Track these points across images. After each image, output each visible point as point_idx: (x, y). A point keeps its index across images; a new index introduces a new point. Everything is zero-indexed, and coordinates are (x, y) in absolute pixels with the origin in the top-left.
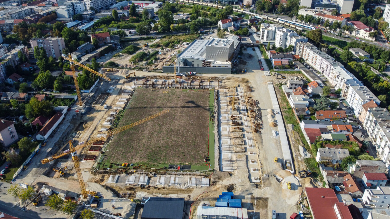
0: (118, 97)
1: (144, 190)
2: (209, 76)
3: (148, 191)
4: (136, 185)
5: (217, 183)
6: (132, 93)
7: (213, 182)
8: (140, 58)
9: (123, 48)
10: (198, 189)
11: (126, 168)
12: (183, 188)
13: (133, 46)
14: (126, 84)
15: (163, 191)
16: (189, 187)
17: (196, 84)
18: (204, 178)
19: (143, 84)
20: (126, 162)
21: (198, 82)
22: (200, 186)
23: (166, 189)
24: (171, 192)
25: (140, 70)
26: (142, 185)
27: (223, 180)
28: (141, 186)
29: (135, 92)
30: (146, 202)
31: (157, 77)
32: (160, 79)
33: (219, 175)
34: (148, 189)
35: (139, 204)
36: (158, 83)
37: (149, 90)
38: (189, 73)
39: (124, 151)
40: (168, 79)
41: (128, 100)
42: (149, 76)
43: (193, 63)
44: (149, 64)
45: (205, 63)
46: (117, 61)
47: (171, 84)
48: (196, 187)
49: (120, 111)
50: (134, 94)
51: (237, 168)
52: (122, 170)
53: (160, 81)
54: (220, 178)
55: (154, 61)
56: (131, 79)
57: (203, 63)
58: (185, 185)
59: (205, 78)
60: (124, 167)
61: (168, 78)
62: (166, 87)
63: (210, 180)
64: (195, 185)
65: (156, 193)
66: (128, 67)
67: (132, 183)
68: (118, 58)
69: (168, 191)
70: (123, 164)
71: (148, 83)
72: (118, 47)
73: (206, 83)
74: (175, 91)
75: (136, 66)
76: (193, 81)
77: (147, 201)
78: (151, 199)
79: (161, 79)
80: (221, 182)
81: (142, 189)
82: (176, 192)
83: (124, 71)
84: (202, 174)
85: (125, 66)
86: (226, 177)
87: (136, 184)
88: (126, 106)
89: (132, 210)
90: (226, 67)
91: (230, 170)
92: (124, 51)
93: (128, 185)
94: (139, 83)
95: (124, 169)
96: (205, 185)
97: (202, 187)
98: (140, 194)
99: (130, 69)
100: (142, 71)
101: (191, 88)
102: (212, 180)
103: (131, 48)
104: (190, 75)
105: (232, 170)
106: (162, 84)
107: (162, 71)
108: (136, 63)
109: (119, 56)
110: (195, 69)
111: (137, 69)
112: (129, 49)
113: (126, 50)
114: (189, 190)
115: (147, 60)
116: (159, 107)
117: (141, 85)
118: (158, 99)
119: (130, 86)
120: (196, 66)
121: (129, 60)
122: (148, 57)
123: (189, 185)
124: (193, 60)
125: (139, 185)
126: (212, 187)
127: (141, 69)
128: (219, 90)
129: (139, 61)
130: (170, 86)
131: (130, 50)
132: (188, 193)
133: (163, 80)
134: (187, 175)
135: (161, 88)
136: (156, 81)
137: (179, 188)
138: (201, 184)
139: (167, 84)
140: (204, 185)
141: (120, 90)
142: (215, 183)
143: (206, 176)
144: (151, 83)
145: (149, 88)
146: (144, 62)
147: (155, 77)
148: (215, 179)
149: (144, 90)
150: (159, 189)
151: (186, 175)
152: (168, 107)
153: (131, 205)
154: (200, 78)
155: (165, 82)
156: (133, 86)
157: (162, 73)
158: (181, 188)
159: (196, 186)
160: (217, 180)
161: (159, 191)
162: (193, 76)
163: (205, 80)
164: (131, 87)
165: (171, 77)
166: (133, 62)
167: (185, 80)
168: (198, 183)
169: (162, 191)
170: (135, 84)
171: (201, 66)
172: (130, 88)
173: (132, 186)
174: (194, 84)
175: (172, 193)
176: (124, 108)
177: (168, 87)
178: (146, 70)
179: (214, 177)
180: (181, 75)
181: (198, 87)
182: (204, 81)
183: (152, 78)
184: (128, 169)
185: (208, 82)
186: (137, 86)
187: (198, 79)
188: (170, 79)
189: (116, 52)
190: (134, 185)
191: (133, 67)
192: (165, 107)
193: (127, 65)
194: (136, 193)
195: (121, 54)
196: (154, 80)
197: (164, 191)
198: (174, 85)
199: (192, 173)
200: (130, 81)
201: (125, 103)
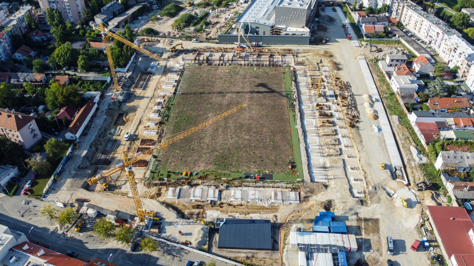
0: (164, 78)
1: (215, 208)
2: (279, 47)
3: (221, 209)
4: (204, 202)
5: (310, 199)
6: (181, 73)
7: (304, 197)
8: (186, 22)
9: (161, 7)
10: (285, 207)
11: (189, 179)
12: (266, 205)
13: (174, 5)
14: (171, 59)
15: (240, 209)
16: (273, 204)
17: (265, 59)
18: (292, 191)
19: (195, 59)
20: (187, 170)
21: (267, 56)
22: (288, 202)
23: (243, 207)
24: (251, 210)
25: (188, 40)
26: (212, 201)
27: (316, 195)
28: (211, 203)
29: (185, 71)
30: (221, 225)
31: (212, 49)
32: (215, 52)
33: (311, 188)
34: (221, 207)
35: (213, 228)
36: (213, 58)
37: (204, 68)
38: (254, 43)
39: (182, 154)
40: (226, 52)
41: (178, 82)
42: (201, 49)
43: (257, 30)
44: (198, 31)
45: (274, 29)
46: (156, 26)
47: (231, 59)
48: (282, 204)
49: (170, 98)
50: (184, 73)
51: (332, 177)
52: (184, 180)
53: (217, 56)
54: (312, 192)
55: (204, 26)
56: (177, 52)
57: (272, 30)
58: (269, 201)
59: (274, 51)
60: (186, 177)
61: (226, 50)
62: (226, 64)
63: (299, 194)
64: (281, 201)
65: (231, 212)
66: (172, 35)
67: (199, 199)
68: (156, 23)
69: (246, 210)
70: (184, 173)
71: (201, 58)
72: (155, 7)
73: (278, 58)
74: (237, 70)
75: (182, 34)
76: (259, 56)
77: (222, 223)
78: (227, 222)
79: (217, 52)
80: (314, 197)
81: (212, 206)
82: (258, 211)
83: (166, 41)
84: (288, 186)
85: (167, 34)
86: (321, 190)
87: (204, 200)
88: (176, 90)
89: (204, 236)
90: (302, 35)
91: (324, 181)
92: (163, 12)
93: (193, 201)
94: (189, 58)
95: (186, 179)
96: (295, 202)
97: (290, 204)
98: (212, 214)
99: (175, 38)
100: (191, 40)
101: (258, 65)
102: (303, 194)
103: (172, 9)
104: (254, 47)
105: (327, 181)
106: (220, 60)
107: (218, 41)
108: (181, 30)
109: (158, 19)
110: (261, 39)
111: (184, 39)
112: (170, 9)
113: (166, 12)
114: (273, 208)
115: (195, 25)
116: (220, 93)
117: (192, 60)
118: (217, 81)
119: (178, 63)
120: (261, 34)
121: (172, 26)
122: (195, 21)
123: (273, 201)
124: (258, 26)
125: (208, 201)
126: (304, 203)
127: (189, 38)
128: (295, 67)
129: (185, 27)
130: (230, 62)
131: (172, 11)
132: (274, 212)
133: (220, 54)
134: (269, 187)
135: (219, 65)
136: (211, 55)
137: (261, 205)
138: (289, 200)
139: (226, 58)
140: (292, 202)
141: (165, 68)
142: (306, 198)
143: (294, 189)
144: (205, 59)
145: (203, 65)
146: (192, 28)
147: (209, 49)
148: (306, 193)
149: (198, 68)
150: (234, 207)
151: (267, 187)
152: (232, 92)
153: (202, 229)
154: (269, 50)
155: (223, 56)
156: (182, 63)
157: (217, 43)
158: (264, 205)
159: (283, 202)
160: (309, 194)
161: (235, 209)
162: (258, 48)
163: (276, 53)
164: (180, 64)
165: (230, 49)
166: (178, 29)
167: (249, 54)
168: (284, 198)
169: (238, 210)
170: (183, 59)
171: (268, 34)
172: (178, 65)
173: (199, 203)
174: (262, 59)
175: (252, 213)
176: (175, 93)
177: (227, 64)
178: (196, 40)
179: (305, 190)
180: (244, 46)
181: (268, 63)
182: (274, 55)
183: (205, 51)
184: (192, 180)
185: (280, 56)
186: (187, 62)
187: (267, 53)
188: (229, 52)
189: (152, 14)
190: (201, 201)
191: (178, 36)
192: (228, 93)
193: (169, 33)
194: (206, 211)
195: (159, 16)
196: (208, 54)
197: (242, 210)
198: (235, 60)
199: (275, 185)
200: (177, 55)
201: (174, 86)
